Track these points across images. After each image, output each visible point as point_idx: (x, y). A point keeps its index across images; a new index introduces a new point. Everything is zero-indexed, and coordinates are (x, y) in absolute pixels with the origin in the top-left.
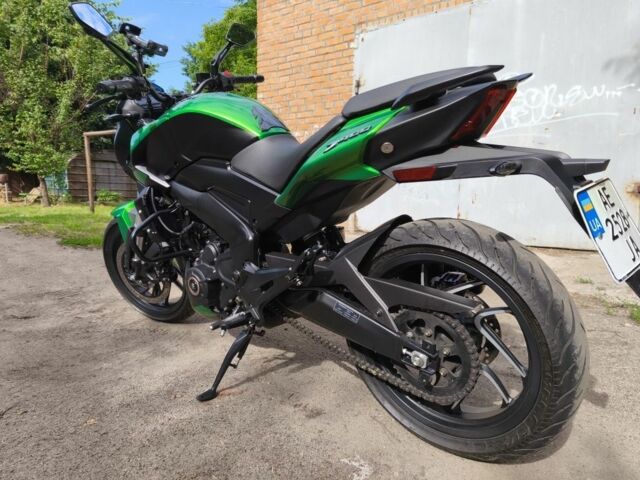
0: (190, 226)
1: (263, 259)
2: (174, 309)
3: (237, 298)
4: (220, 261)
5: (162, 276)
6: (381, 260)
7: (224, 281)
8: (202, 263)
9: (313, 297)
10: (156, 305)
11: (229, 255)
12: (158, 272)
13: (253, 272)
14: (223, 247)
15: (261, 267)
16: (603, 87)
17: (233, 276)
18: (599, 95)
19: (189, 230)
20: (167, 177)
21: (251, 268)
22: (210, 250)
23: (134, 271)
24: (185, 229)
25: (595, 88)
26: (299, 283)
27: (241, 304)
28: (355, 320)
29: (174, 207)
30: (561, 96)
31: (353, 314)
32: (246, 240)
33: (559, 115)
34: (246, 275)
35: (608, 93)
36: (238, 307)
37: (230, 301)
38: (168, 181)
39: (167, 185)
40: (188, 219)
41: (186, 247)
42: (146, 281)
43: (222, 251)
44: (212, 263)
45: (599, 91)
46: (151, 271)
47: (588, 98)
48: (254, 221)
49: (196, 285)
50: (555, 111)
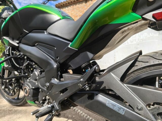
0: (27, 63)
1: (61, 77)
2: (21, 100)
3: (47, 97)
4: (40, 78)
5: (16, 86)
6: (132, 75)
7: (41, 89)
8: (31, 80)
9: (91, 97)
10: (14, 99)
11: (44, 75)
12: (14, 85)
13: (56, 83)
14: (41, 72)
15: (60, 81)
16: (153, 33)
17: (45, 86)
18: (152, 35)
19: (26, 65)
20: (18, 42)
21: (55, 81)
22: (35, 74)
23: (4, 85)
24: (24, 65)
25: (151, 34)
26: (88, 89)
27: (49, 99)
28: (123, 113)
29: (20, 55)
30: (141, 36)
31: (120, 108)
32: (53, 68)
33: (141, 41)
34: (52, 85)
35: (154, 35)
36: (47, 101)
37: (44, 98)
38: (18, 43)
39: (17, 45)
40: (26, 60)
41: (25, 73)
42: (9, 89)
43: (41, 74)
44: (36, 80)
45: (152, 34)
46: (11, 85)
47: (149, 36)
48: (57, 57)
49: (27, 91)
50: (140, 40)
